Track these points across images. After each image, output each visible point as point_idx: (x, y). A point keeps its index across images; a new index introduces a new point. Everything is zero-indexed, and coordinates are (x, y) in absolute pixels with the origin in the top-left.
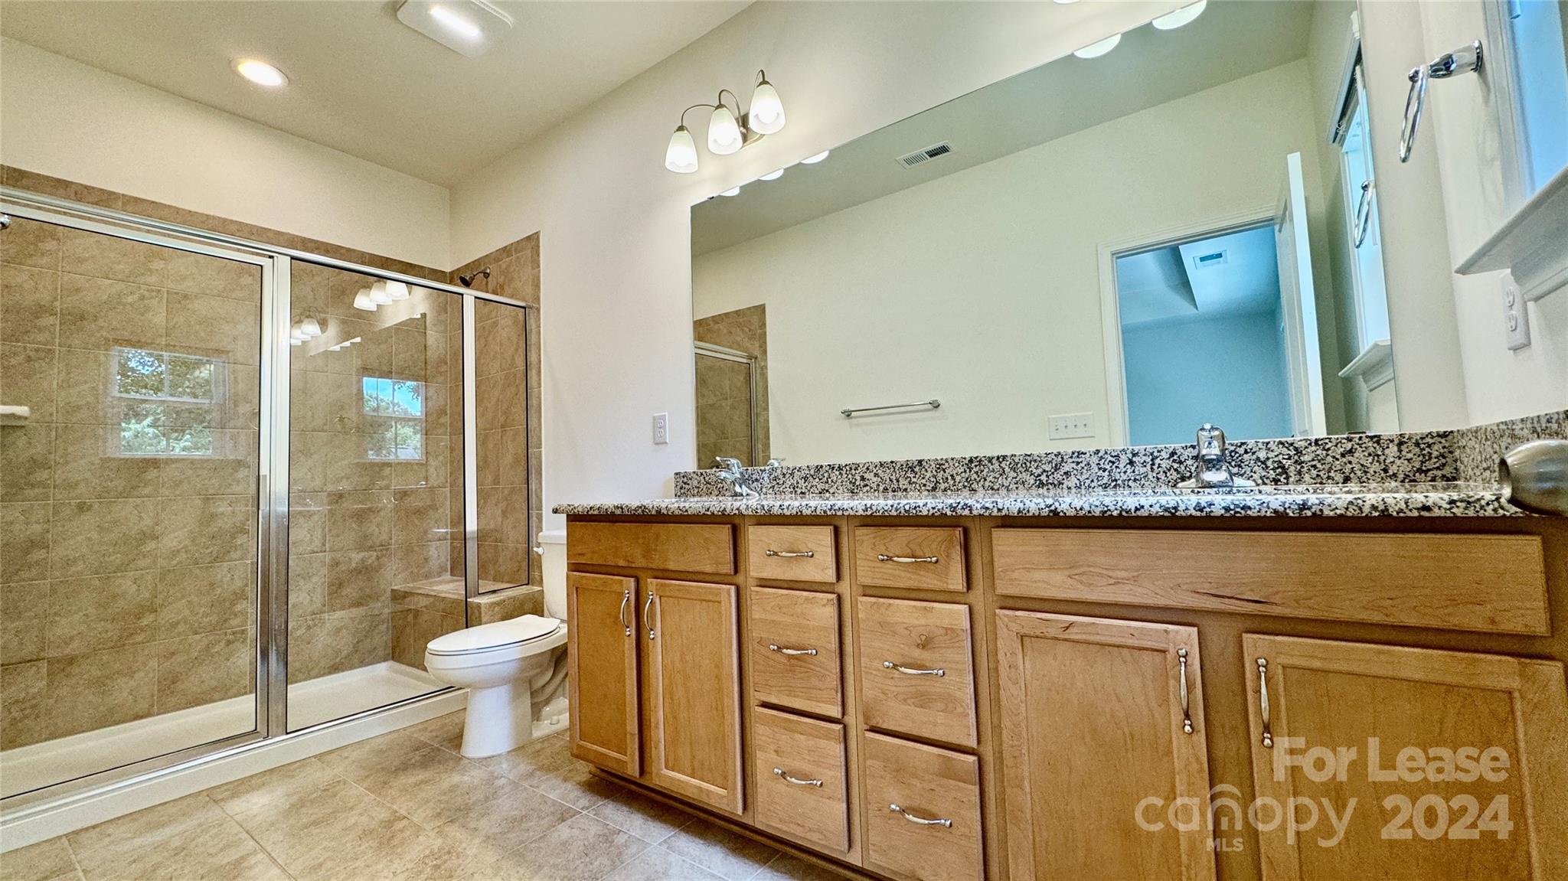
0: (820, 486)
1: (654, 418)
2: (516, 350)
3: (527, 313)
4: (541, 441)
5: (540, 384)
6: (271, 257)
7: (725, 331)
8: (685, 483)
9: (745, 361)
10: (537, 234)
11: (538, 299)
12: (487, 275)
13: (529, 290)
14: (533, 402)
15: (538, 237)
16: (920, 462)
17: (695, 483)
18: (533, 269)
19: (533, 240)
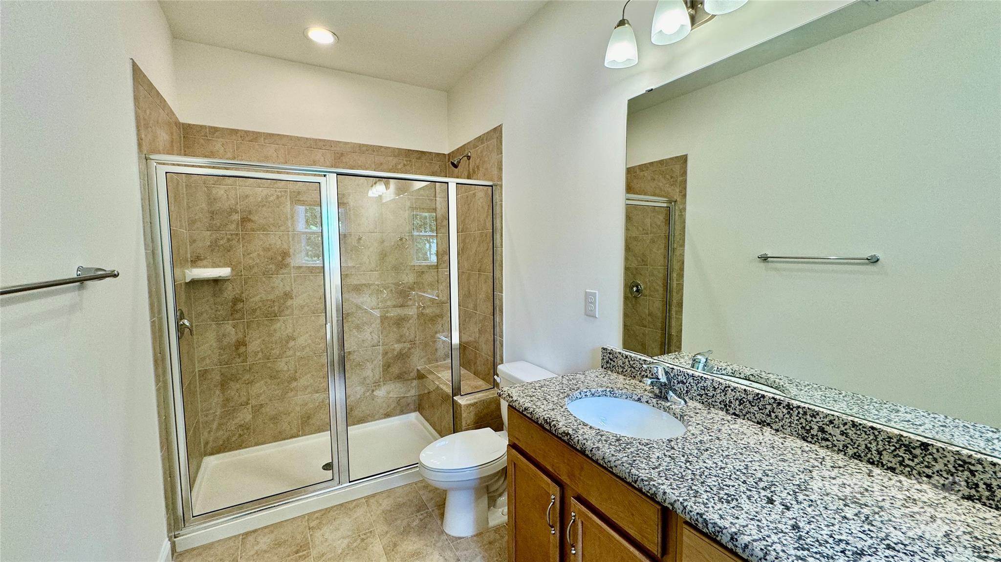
0: (759, 416)
1: (586, 292)
2: (487, 217)
3: (493, 190)
4: (502, 287)
5: (502, 245)
6: (325, 176)
7: (649, 178)
8: (611, 360)
9: (665, 205)
10: (501, 126)
11: (500, 179)
12: (469, 158)
13: (495, 171)
14: (497, 257)
15: (501, 128)
16: (925, 446)
17: (620, 363)
18: (498, 155)
19: (497, 131)
